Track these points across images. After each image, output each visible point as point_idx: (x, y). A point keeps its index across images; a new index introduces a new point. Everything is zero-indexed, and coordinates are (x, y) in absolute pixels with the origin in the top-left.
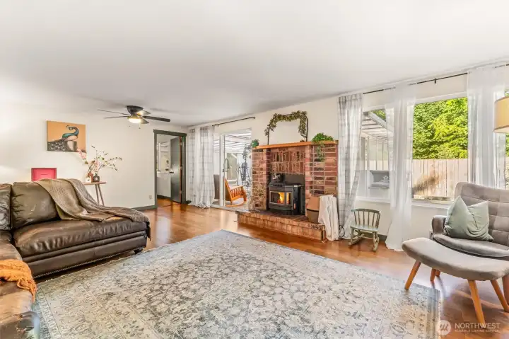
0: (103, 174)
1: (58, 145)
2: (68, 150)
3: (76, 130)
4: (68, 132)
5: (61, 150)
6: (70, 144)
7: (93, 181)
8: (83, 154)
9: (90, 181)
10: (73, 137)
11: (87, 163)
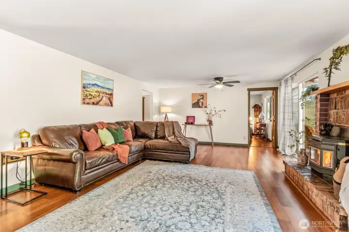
0: (214, 119)
1: (196, 105)
2: (200, 107)
3: (203, 96)
4: (199, 97)
5: (197, 107)
6: (200, 104)
7: (210, 124)
8: (206, 109)
9: (208, 124)
10: (201, 100)
11: (207, 113)
